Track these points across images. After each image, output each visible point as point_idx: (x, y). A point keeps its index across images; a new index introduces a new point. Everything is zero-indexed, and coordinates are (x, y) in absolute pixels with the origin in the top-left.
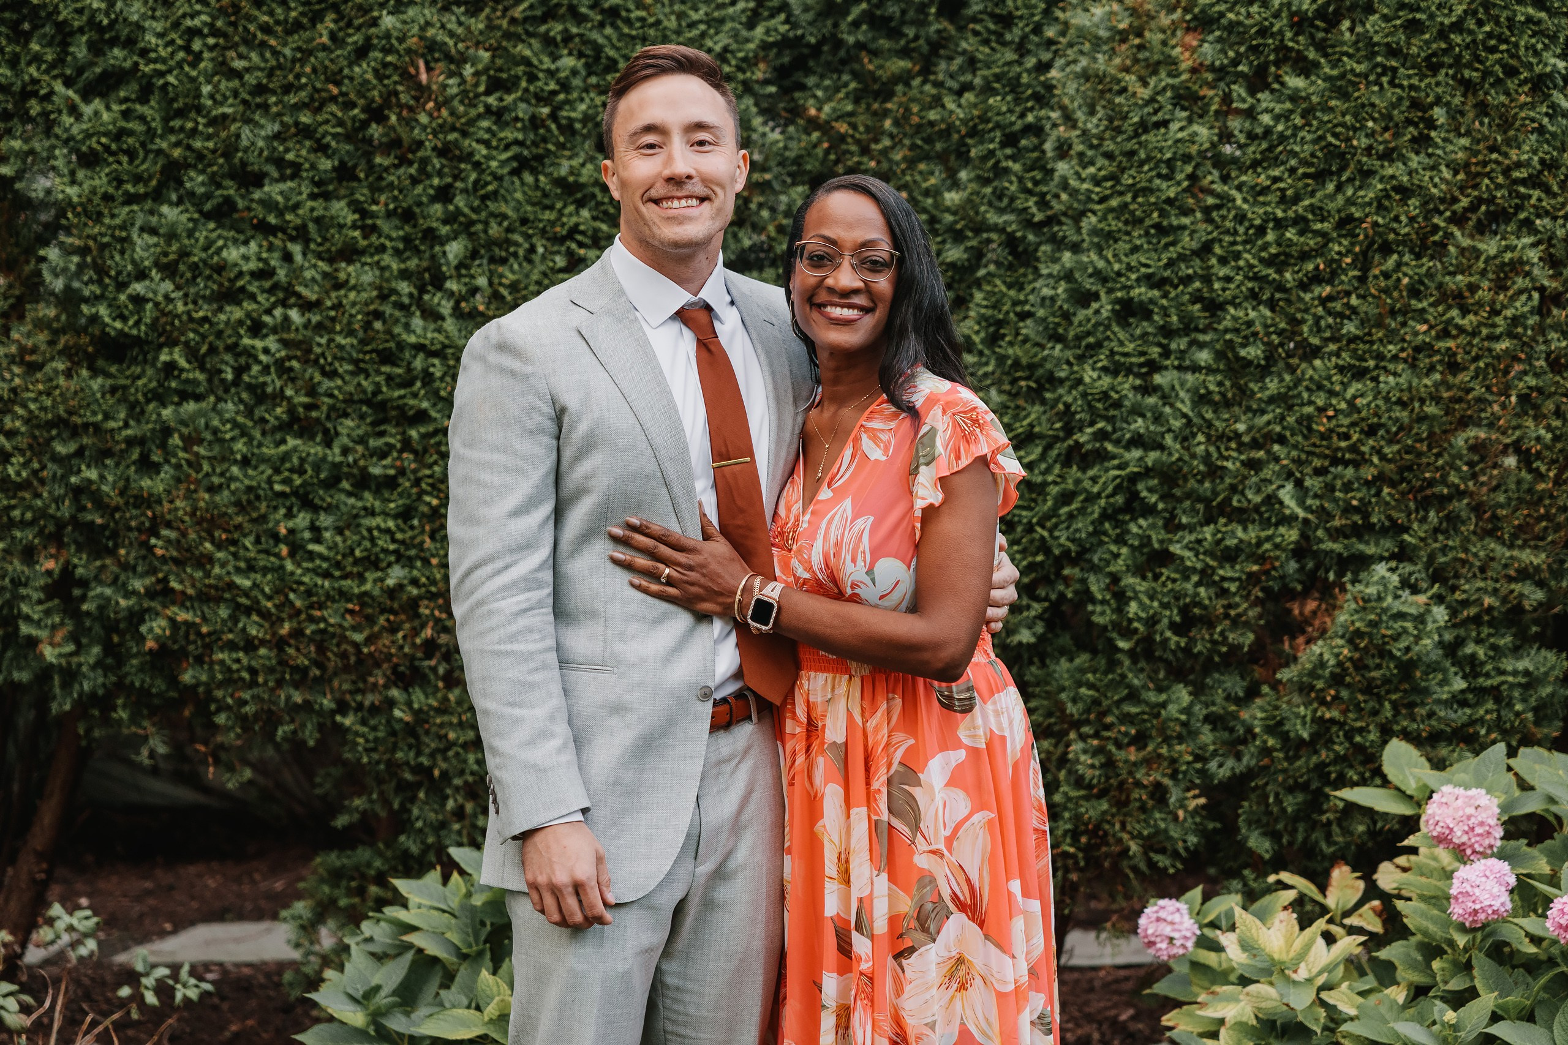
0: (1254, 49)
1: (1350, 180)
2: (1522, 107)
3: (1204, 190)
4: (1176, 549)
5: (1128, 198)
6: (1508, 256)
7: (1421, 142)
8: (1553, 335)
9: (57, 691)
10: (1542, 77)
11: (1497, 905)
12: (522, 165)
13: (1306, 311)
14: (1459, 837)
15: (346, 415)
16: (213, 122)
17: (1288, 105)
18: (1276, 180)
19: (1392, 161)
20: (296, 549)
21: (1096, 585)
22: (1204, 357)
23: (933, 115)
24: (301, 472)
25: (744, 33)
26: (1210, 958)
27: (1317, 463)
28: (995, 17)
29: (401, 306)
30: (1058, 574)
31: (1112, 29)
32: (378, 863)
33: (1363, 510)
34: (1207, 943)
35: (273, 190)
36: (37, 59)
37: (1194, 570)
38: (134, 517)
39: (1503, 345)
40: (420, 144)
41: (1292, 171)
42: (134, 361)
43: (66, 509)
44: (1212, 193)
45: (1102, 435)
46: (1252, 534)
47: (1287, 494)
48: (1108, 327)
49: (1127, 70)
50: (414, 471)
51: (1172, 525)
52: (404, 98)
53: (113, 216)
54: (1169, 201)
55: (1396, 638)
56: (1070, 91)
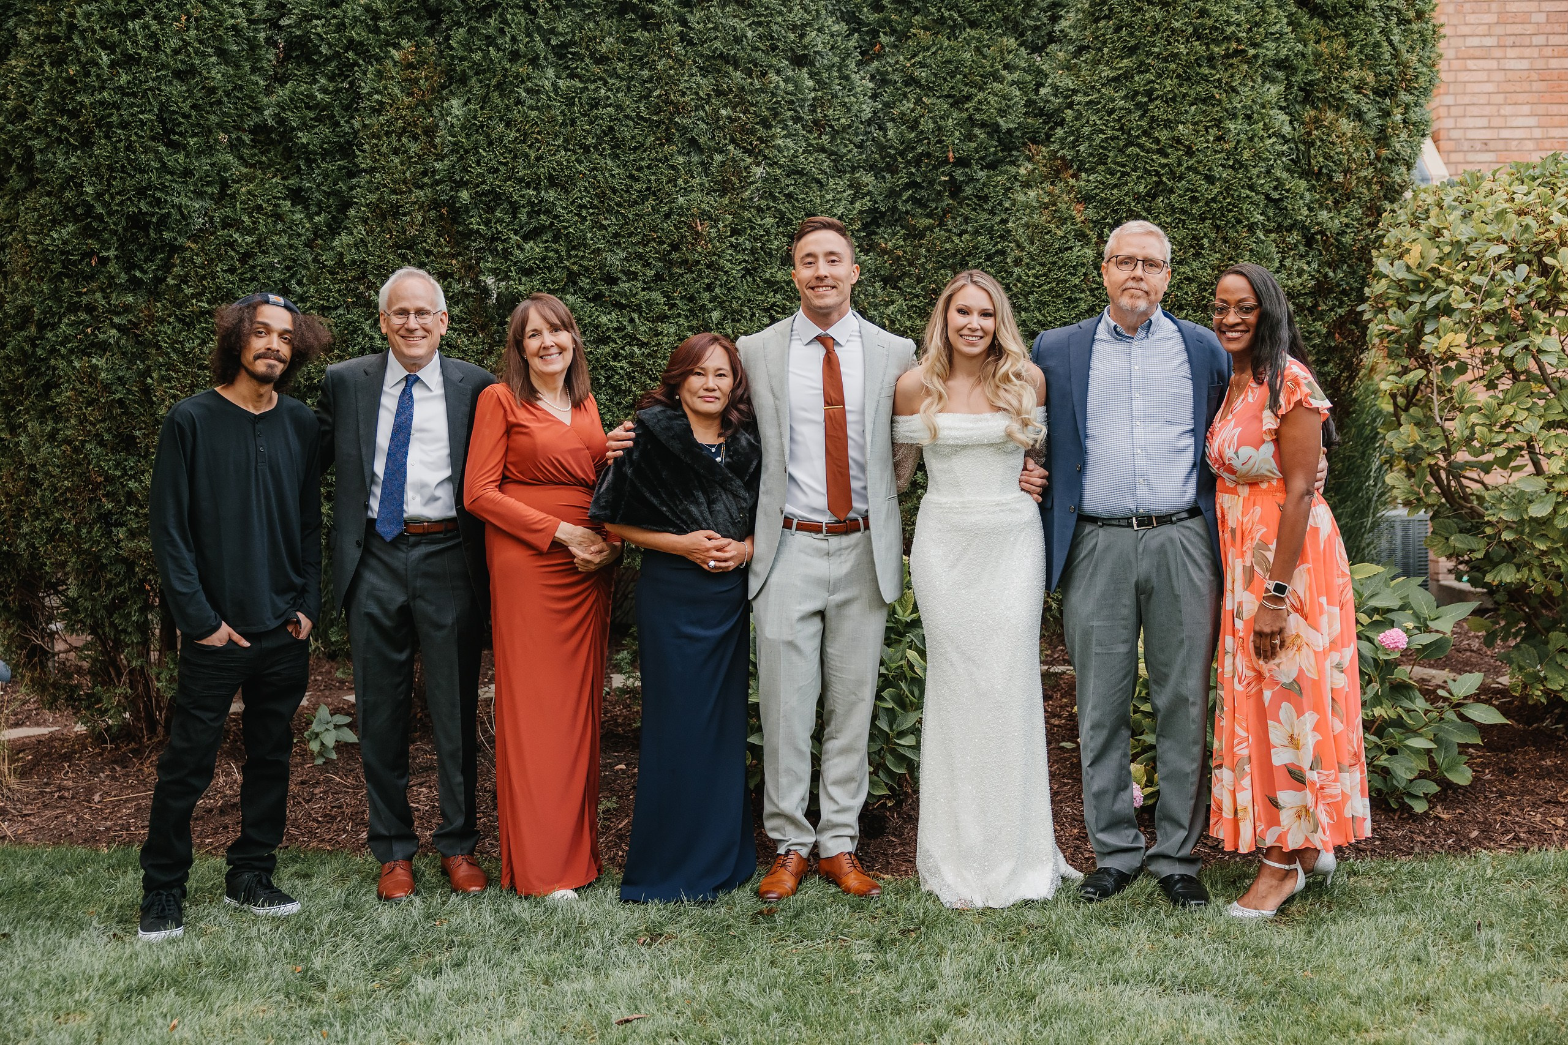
0: (1115, 211)
2: (1244, 238)
10: (1252, 223)
12: (747, 272)
16: (592, 252)
23: (947, 246)
25: (851, 206)
28: (979, 198)
31: (1040, 202)
35: (624, 286)
36: (500, 221)
49: (1050, 222)
52: (690, 239)
54: (1075, 286)
56: (1020, 234)
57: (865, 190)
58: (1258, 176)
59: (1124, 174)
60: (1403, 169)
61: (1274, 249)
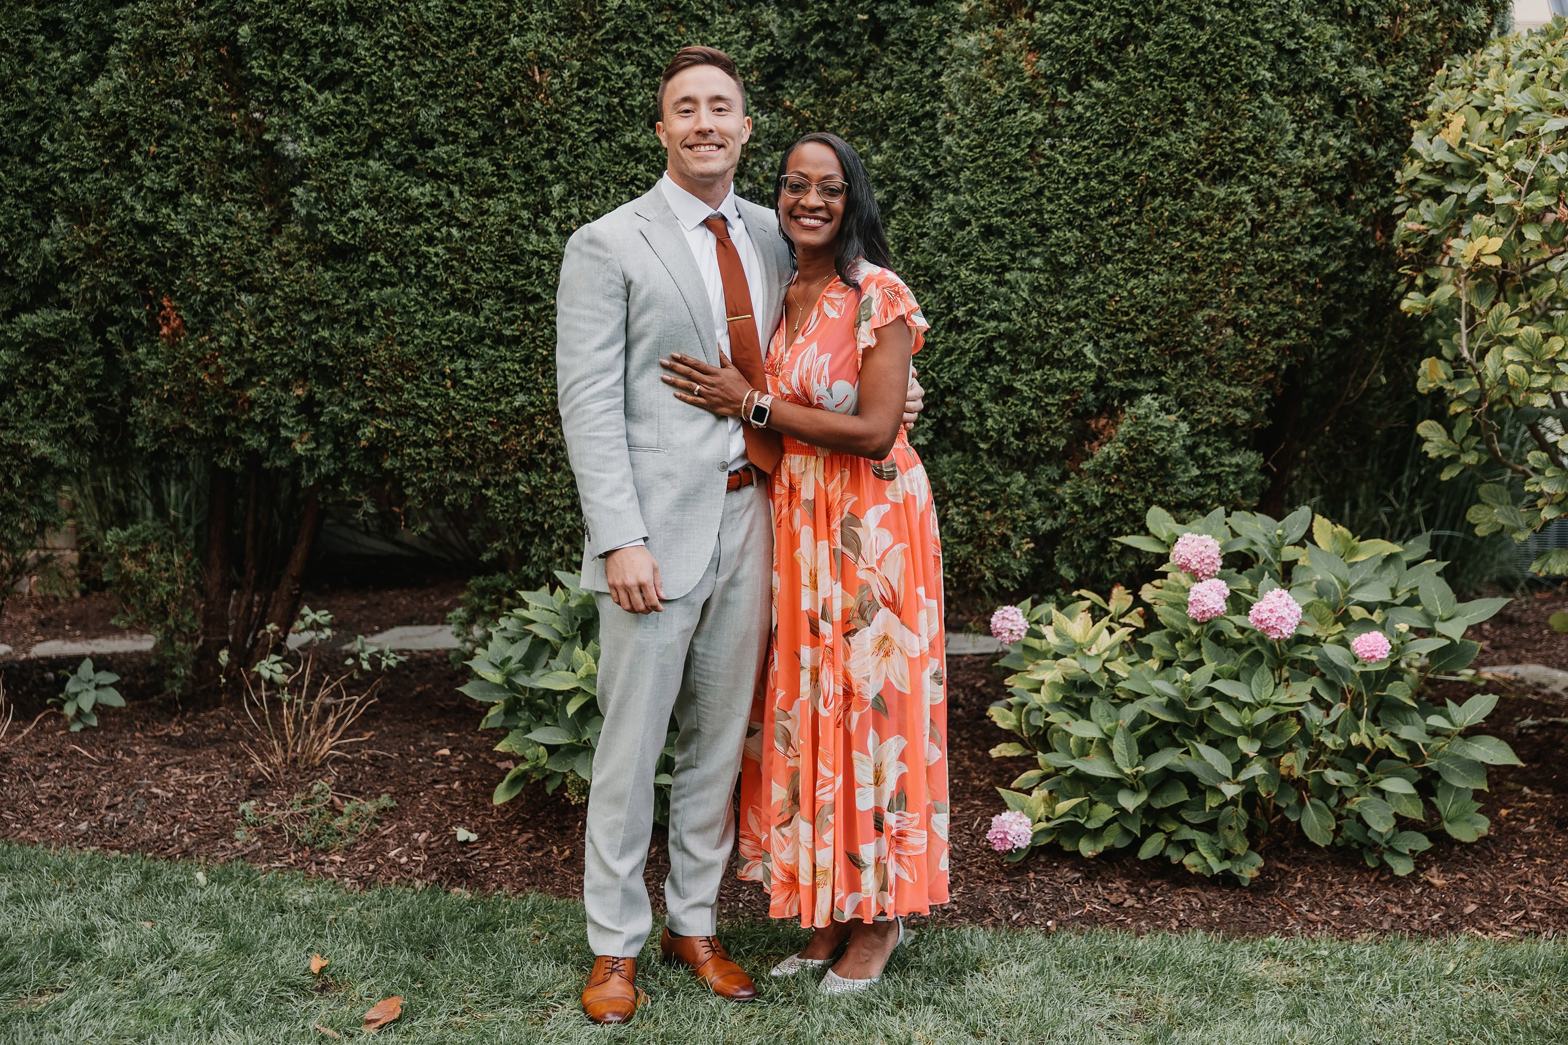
0: (1072, 63)
1: (1132, 148)
2: (1243, 102)
3: (1038, 155)
4: (1017, 385)
5: (990, 159)
6: (1232, 198)
7: (1178, 124)
8: (1259, 250)
9: (305, 472)
10: (1255, 82)
11: (1217, 607)
12: (600, 136)
13: (1103, 233)
14: (1194, 565)
15: (488, 297)
16: (401, 106)
17: (1093, 100)
18: (1085, 148)
19: (1159, 137)
20: (456, 382)
21: (967, 408)
22: (1037, 262)
23: (865, 106)
24: (460, 333)
25: (744, 51)
26: (1035, 643)
27: (1108, 330)
28: (907, 43)
29: (524, 227)
30: (943, 401)
31: (981, 50)
32: (509, 584)
33: (1137, 361)
34: (1034, 634)
35: (441, 151)
36: (288, 64)
37: (1029, 398)
38: (352, 361)
39: (1227, 256)
40: (535, 121)
41: (1096, 142)
42: (352, 261)
43: (309, 357)
44: (1044, 156)
45: (971, 312)
46: (1067, 375)
47: (1089, 350)
48: (976, 243)
49: (991, 77)
50: (532, 333)
51: (1015, 370)
52: (525, 91)
53: (338, 167)
54: (1016, 161)
55: (1156, 442)
56: (953, 90)
57: (765, 31)
58: (1266, 18)
59: (1086, 14)
60: (1482, 12)
61: (1286, 116)
